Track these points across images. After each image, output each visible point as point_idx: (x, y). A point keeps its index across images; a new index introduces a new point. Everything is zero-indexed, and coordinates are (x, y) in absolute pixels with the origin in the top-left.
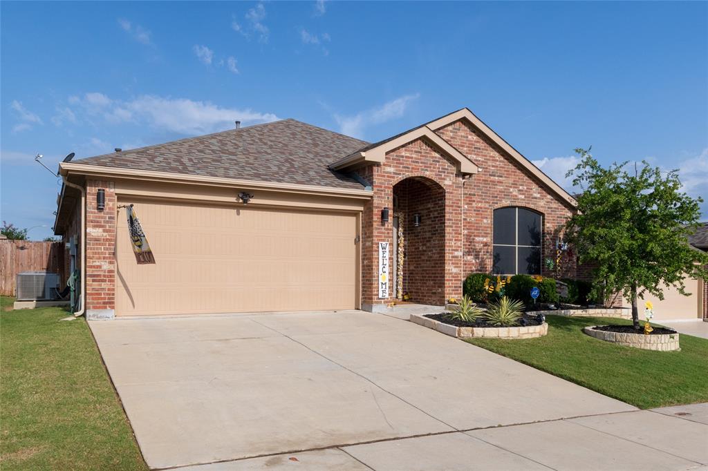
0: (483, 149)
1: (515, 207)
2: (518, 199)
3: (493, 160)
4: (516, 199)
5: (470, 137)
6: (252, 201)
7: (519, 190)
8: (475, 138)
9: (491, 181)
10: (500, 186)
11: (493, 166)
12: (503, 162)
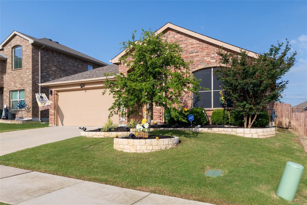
0: (184, 40)
1: (211, 68)
2: (211, 63)
3: (191, 45)
4: (209, 62)
5: (176, 36)
6: (86, 87)
7: (212, 57)
8: (179, 36)
9: (190, 57)
10: (198, 58)
11: (191, 48)
12: (198, 44)
